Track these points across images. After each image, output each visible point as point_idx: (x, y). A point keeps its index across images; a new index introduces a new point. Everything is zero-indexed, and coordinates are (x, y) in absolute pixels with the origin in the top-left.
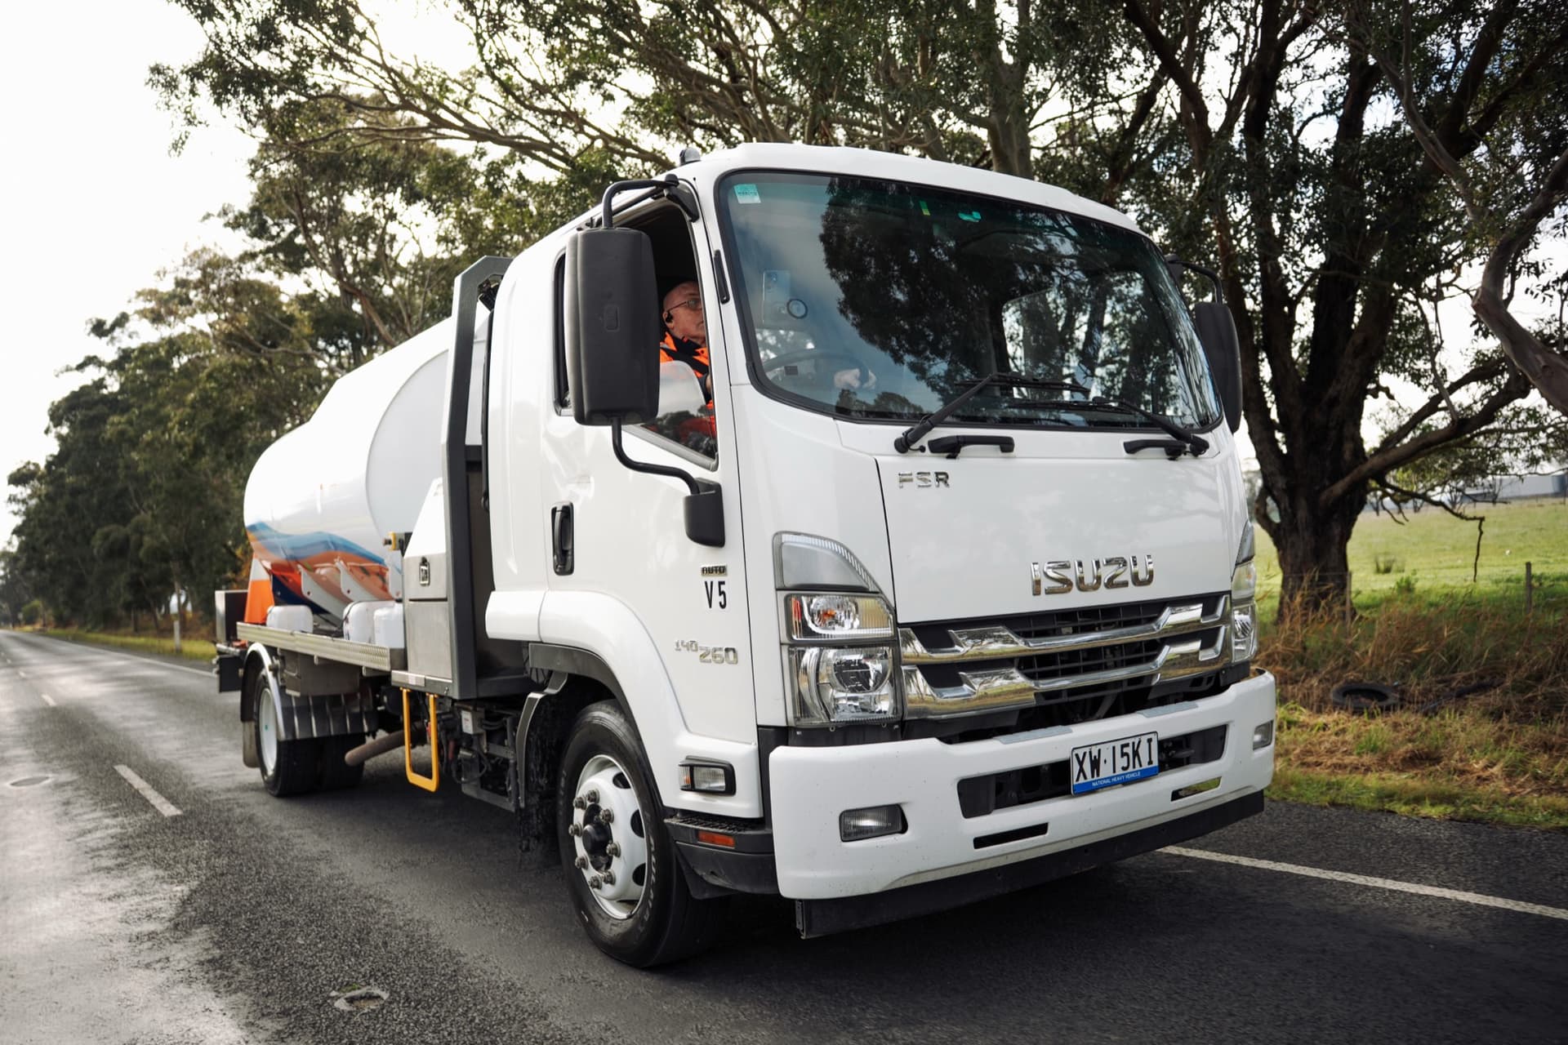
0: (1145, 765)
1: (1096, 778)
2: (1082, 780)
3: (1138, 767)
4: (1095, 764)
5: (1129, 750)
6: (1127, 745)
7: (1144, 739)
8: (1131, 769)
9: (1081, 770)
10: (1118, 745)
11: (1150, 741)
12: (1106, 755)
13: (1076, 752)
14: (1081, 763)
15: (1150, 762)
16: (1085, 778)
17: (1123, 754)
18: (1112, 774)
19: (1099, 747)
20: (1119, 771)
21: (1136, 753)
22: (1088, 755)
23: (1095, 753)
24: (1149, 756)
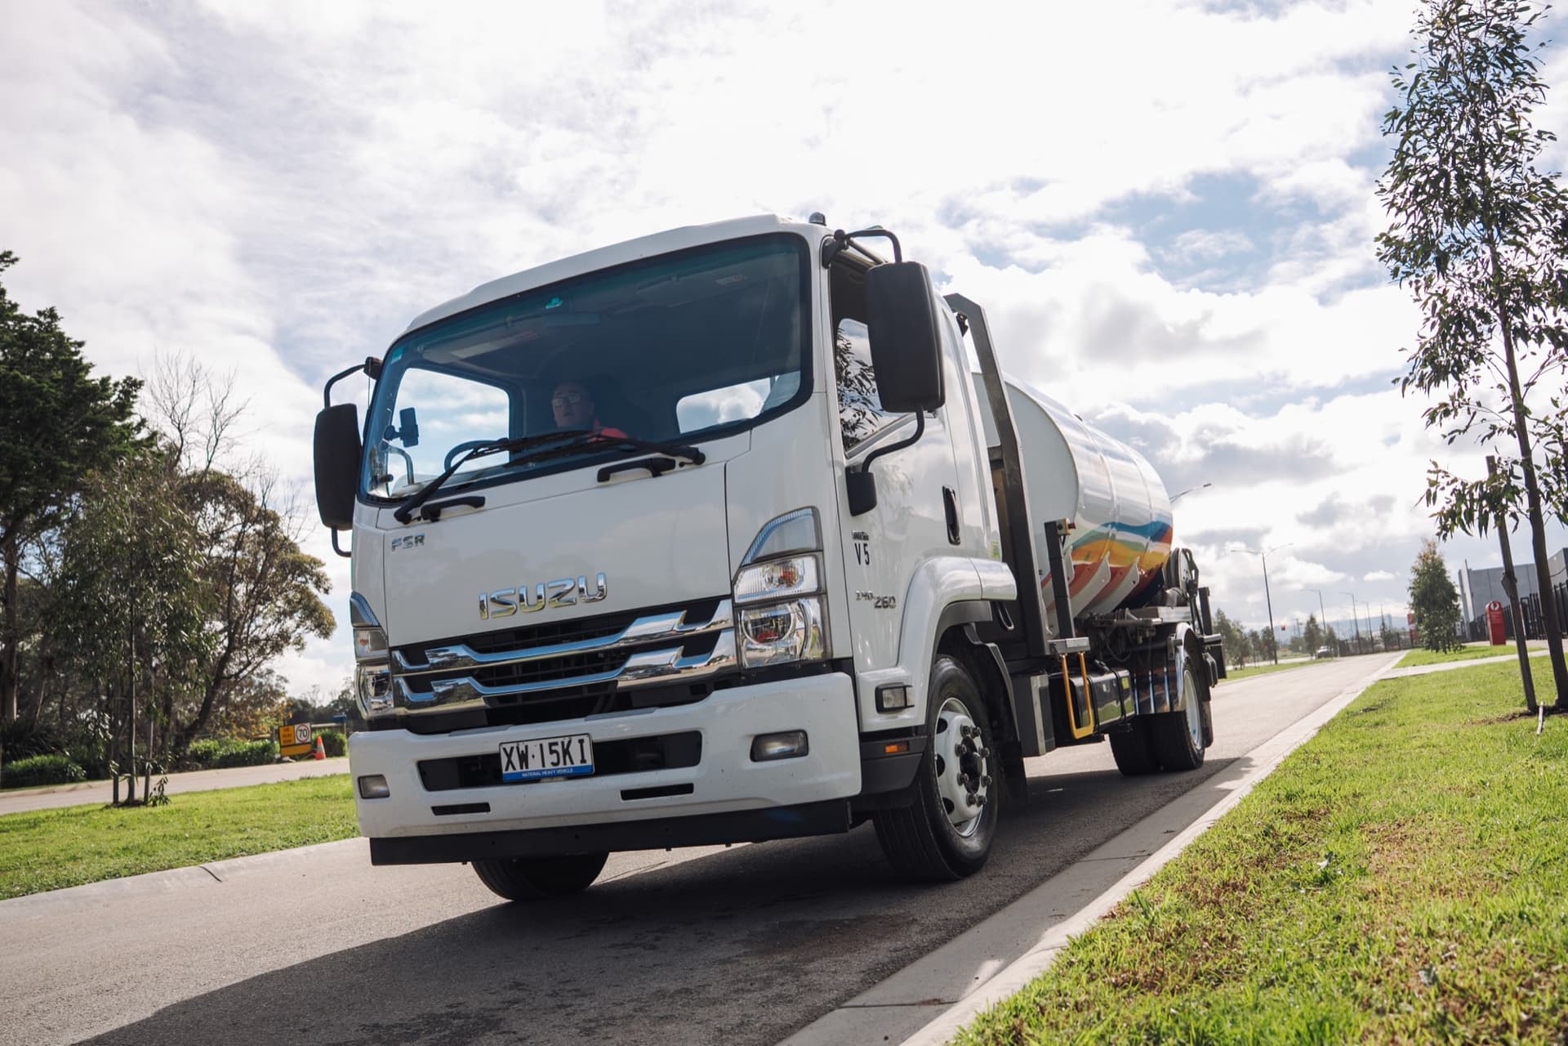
0: (577, 763)
1: (525, 770)
2: (511, 770)
3: (569, 764)
4: (524, 758)
5: (559, 748)
6: (556, 744)
7: (575, 740)
8: (561, 765)
9: (510, 762)
10: (545, 744)
11: (581, 742)
12: (534, 749)
13: (504, 746)
14: (509, 756)
15: (583, 761)
16: (514, 768)
17: (552, 752)
18: (541, 768)
19: (526, 743)
20: (548, 766)
21: (566, 752)
22: (515, 750)
23: (522, 748)
24: (580, 756)
